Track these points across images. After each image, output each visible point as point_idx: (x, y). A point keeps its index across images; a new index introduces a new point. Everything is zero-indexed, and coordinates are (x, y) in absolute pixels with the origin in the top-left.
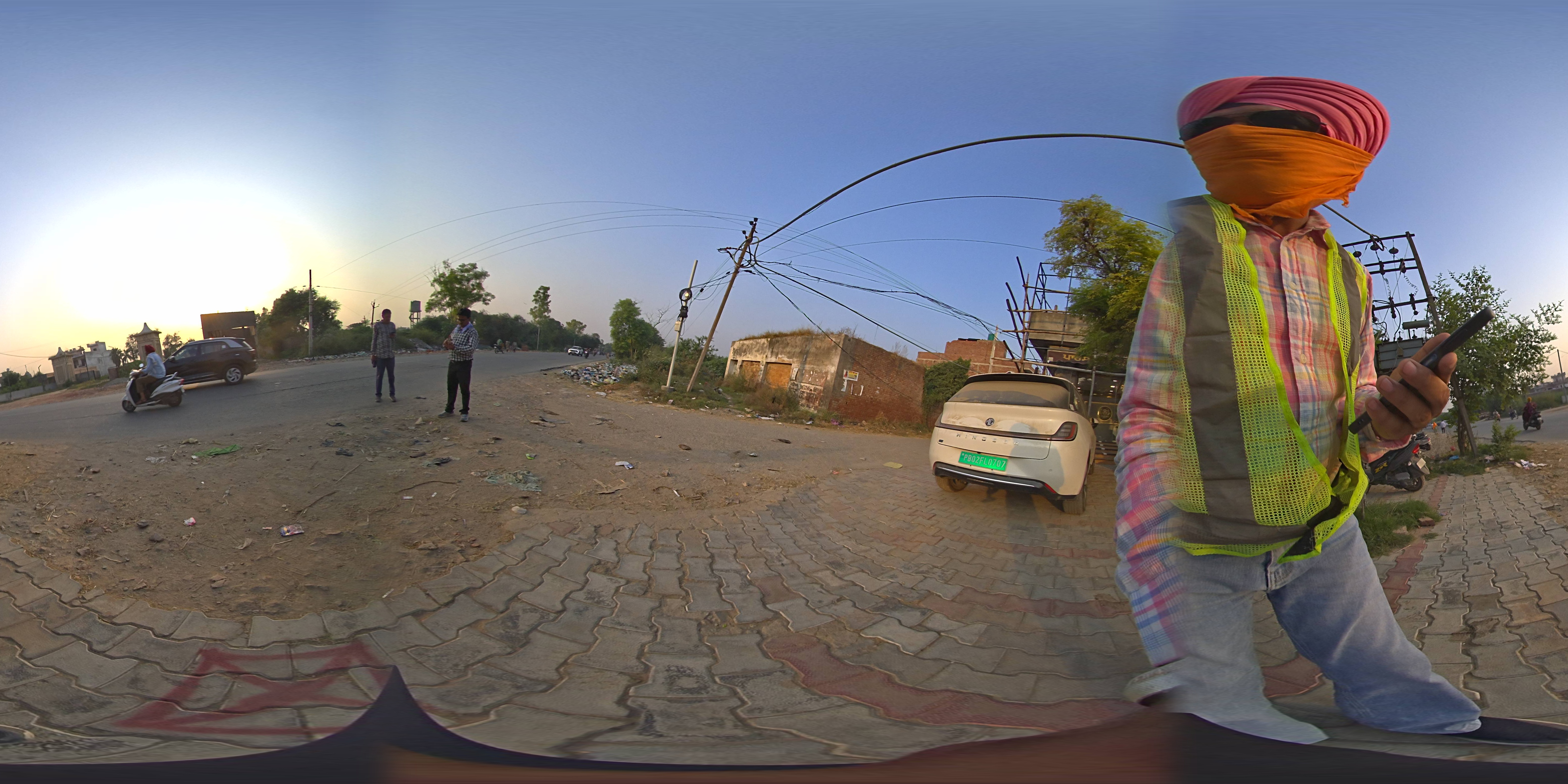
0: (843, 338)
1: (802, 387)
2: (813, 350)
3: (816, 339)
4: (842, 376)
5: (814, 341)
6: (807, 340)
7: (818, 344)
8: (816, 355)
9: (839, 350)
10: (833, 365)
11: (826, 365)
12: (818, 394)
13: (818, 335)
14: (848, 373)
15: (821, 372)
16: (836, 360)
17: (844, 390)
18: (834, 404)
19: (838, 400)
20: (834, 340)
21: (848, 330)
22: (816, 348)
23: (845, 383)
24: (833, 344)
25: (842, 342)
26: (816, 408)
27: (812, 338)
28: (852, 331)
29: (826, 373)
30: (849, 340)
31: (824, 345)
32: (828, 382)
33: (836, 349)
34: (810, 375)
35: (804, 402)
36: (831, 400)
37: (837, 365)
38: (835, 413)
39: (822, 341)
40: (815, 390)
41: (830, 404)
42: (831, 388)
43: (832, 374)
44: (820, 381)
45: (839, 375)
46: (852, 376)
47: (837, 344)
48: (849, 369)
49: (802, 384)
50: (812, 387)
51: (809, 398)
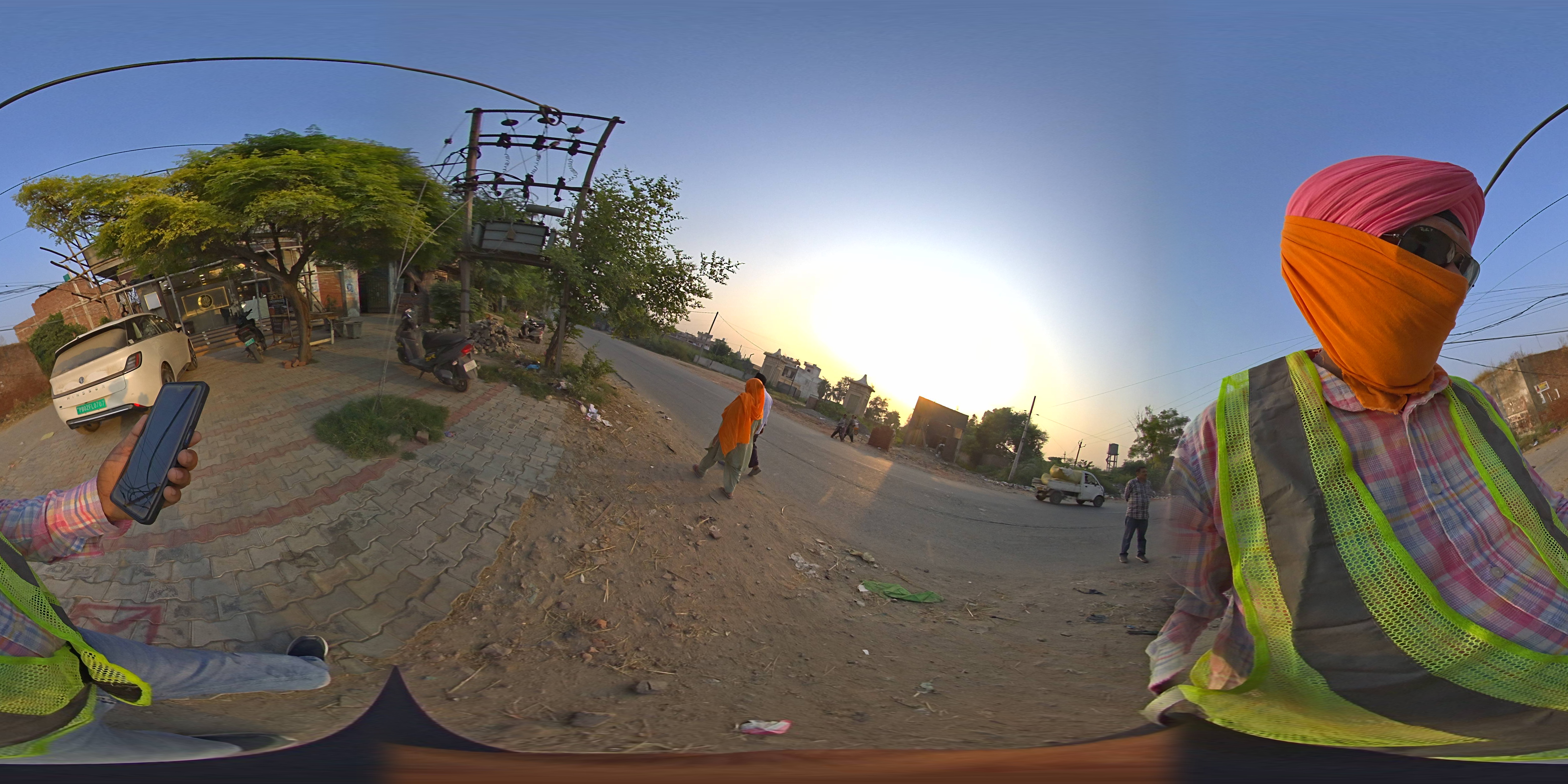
0: (1517, 363)
1: (1510, 420)
2: (1500, 386)
3: (1496, 376)
4: (1535, 392)
5: (1496, 379)
6: (1490, 381)
7: (1501, 379)
8: (1505, 388)
9: (1520, 374)
10: (1523, 388)
11: (1518, 392)
12: (1527, 417)
13: (1495, 372)
14: (1539, 387)
15: (1518, 399)
16: (1523, 383)
17: (1544, 402)
18: (1545, 417)
19: (1545, 413)
20: (1511, 369)
21: (1516, 354)
22: (1501, 383)
23: (1542, 396)
24: (1512, 372)
25: (1518, 367)
26: (1532, 429)
27: (1494, 378)
28: (1520, 353)
29: (1522, 397)
30: (1522, 361)
31: (1507, 376)
32: (1528, 403)
33: (1518, 374)
34: (1511, 407)
35: (1519, 430)
36: (1540, 416)
37: (1526, 386)
38: (1550, 423)
39: (1502, 375)
40: (1522, 415)
41: (1541, 418)
42: (1533, 406)
43: (1527, 396)
44: (1521, 407)
45: (1533, 393)
46: (1543, 387)
47: (1516, 371)
48: (1537, 383)
49: (1509, 417)
50: (1519, 415)
51: (1522, 425)
